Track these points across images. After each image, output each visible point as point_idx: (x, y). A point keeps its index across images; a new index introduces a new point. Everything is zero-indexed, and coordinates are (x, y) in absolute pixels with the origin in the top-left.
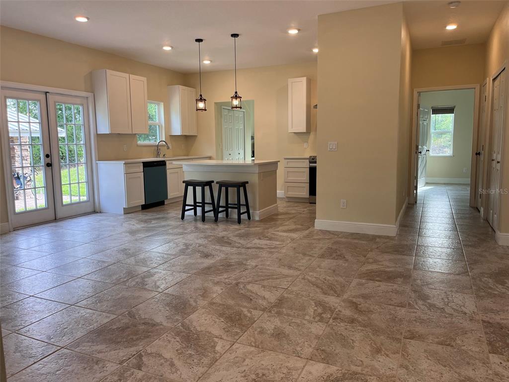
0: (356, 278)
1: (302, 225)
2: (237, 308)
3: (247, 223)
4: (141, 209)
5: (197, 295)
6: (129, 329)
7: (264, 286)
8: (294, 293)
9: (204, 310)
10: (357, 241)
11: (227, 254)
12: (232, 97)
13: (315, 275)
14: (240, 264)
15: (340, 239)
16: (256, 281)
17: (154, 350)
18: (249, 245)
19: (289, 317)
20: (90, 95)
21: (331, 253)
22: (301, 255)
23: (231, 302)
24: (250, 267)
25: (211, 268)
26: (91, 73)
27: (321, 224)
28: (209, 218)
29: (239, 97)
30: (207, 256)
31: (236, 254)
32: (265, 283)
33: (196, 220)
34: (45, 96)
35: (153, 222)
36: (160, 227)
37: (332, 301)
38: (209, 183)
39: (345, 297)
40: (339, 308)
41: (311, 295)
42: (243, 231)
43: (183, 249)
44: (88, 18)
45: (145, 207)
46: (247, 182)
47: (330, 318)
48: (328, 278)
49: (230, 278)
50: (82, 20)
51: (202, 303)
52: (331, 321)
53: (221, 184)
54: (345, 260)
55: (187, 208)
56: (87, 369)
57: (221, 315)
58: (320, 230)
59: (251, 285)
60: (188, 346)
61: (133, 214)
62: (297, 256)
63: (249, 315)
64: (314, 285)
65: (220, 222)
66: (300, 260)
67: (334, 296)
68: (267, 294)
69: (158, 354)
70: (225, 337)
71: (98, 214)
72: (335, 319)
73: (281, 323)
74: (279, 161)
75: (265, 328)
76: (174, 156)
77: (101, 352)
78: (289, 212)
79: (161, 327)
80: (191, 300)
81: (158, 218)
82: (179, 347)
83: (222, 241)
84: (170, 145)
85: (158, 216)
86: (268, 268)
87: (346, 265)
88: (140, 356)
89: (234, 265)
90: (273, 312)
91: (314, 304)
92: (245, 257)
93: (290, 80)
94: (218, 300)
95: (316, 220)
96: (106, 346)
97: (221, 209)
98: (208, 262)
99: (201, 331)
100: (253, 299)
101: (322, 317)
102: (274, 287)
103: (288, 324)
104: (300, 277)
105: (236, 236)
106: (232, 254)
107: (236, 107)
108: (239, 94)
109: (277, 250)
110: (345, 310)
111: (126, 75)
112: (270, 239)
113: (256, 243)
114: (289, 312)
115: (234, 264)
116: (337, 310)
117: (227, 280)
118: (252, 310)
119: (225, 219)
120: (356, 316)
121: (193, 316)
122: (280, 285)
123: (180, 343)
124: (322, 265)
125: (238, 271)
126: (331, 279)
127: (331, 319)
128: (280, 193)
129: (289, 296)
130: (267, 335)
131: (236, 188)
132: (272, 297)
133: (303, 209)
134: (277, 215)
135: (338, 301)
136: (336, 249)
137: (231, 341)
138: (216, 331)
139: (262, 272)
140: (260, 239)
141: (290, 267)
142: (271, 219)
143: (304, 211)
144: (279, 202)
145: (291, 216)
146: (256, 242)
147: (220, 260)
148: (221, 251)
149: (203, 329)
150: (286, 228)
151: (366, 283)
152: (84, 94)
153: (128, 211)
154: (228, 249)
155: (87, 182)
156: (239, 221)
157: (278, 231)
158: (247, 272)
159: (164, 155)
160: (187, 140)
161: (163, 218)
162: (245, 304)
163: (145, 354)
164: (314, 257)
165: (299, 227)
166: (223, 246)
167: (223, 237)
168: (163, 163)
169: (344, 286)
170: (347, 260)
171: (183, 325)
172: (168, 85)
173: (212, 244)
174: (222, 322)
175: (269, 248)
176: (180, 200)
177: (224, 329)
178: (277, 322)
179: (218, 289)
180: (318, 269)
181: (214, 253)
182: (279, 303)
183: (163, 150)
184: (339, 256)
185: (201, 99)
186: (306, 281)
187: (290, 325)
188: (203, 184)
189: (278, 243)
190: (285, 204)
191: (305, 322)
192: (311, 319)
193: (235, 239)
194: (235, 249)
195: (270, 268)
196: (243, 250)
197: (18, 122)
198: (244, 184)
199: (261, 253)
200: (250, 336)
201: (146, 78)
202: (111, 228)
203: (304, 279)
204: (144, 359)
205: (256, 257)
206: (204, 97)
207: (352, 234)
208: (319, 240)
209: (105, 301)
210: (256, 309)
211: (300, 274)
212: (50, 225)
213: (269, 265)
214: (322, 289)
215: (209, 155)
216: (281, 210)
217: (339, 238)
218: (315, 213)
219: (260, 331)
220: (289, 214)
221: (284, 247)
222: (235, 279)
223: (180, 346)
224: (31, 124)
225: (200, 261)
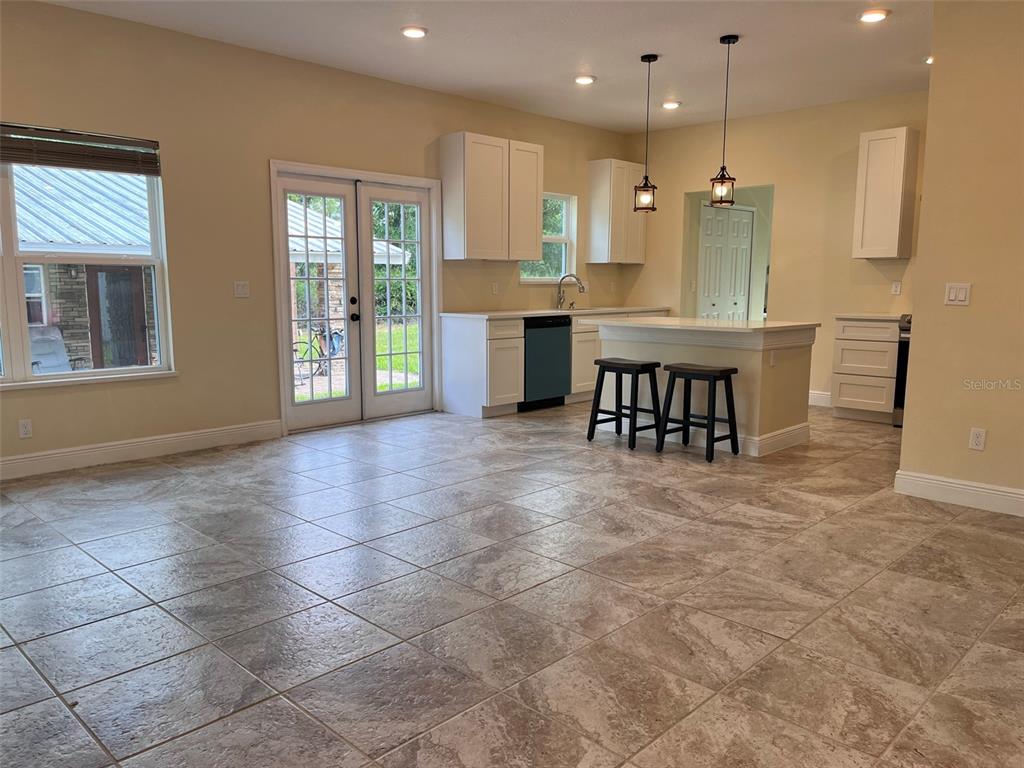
0: (984, 640)
1: (863, 480)
2: (653, 669)
3: (728, 460)
4: (516, 410)
5: (574, 619)
6: (414, 677)
7: (730, 624)
8: (804, 656)
9: (576, 661)
10: (1005, 538)
11: (664, 531)
12: (712, 180)
13: (870, 614)
14: (688, 558)
15: (959, 527)
16: (716, 608)
17: (446, 739)
18: (720, 516)
19: (779, 721)
20: (434, 183)
21: (926, 561)
22: (843, 556)
23: (643, 651)
24: (708, 570)
25: (621, 558)
26: (438, 140)
27: (909, 481)
28: (645, 442)
29: (730, 179)
30: (618, 529)
31: (684, 533)
32: (737, 616)
33: (618, 444)
34: (353, 187)
35: (530, 441)
36: (540, 452)
37: (903, 693)
38: (650, 368)
39: (944, 688)
40: (919, 719)
41: (847, 668)
42: (714, 479)
43: (573, 507)
44: (426, 31)
45: (524, 408)
46: (735, 371)
47: (888, 744)
48: (904, 628)
49: (656, 592)
50: (414, 34)
51: (579, 641)
52: (889, 753)
53: (675, 372)
54: (962, 586)
55: (601, 416)
56: (307, 753)
57: (613, 681)
58: (908, 496)
59: (700, 614)
60: (518, 746)
61: (498, 420)
62: (834, 559)
63: (677, 692)
64: (862, 641)
65: (667, 453)
66: (837, 568)
67: (911, 680)
68: (734, 647)
69: (451, 751)
70: (606, 742)
71: (438, 415)
72: (900, 748)
73: (752, 731)
74: (820, 325)
75: (709, 738)
76: (594, 306)
77: (344, 720)
78: (836, 444)
79: (479, 685)
80: (557, 629)
81: (545, 433)
82: (497, 745)
83: (661, 498)
84: (585, 284)
85: (545, 428)
86: (752, 577)
87: (964, 598)
88: (415, 747)
89: (671, 560)
90: (737, 697)
91: (850, 695)
92: (703, 543)
93: (865, 137)
94: (615, 641)
95: (898, 472)
96: (357, 707)
97: (670, 426)
98: (617, 544)
99: (559, 713)
100: (697, 654)
101: (866, 738)
102: (756, 631)
103: (770, 738)
104: (828, 613)
105: (695, 490)
106: (676, 532)
107: (721, 202)
108: (730, 172)
109: (783, 536)
110: (935, 727)
111: (504, 142)
112: (774, 507)
113: (737, 513)
114: (780, 704)
115: (674, 556)
116: (911, 724)
117: (648, 595)
118: (687, 681)
119: (679, 448)
120: (963, 751)
121: (551, 672)
122: (773, 629)
123: (505, 733)
124: (895, 590)
125: (678, 576)
126: (912, 632)
127: (891, 748)
128: (817, 395)
129: (790, 661)
130: (708, 757)
131: (707, 383)
132: (743, 654)
133: (873, 439)
134: (805, 448)
135: (920, 698)
136: (943, 553)
137: (618, 755)
138: (590, 722)
139: (734, 587)
140: (749, 503)
141: (807, 584)
142: (788, 458)
143: (875, 445)
144: (812, 416)
145: (839, 454)
146: (740, 509)
147: (646, 543)
148: (651, 521)
149: (563, 708)
150: (820, 482)
151: (1009, 659)
152: (423, 182)
153: (490, 413)
154: (671, 518)
155: (422, 353)
156: (710, 456)
157: (798, 489)
158: (699, 580)
159: (572, 304)
160: (622, 273)
161: (552, 433)
162: (675, 662)
163: (425, 744)
164: (877, 565)
165: (855, 482)
166: (659, 510)
167: (665, 489)
168: (565, 321)
169: (945, 659)
170: (967, 587)
171: (522, 690)
172: (591, 159)
173: (637, 504)
174: (611, 698)
175: (767, 528)
176: (588, 398)
177: (610, 718)
178: (742, 726)
179: (622, 613)
180: (881, 600)
181: (635, 524)
182: (759, 676)
183: (571, 295)
184: (947, 571)
185: (646, 185)
186: (842, 627)
187: (773, 743)
188: (637, 369)
189: (791, 518)
190: (830, 424)
191: (817, 742)
192: (836, 736)
193: (691, 497)
194: (685, 520)
195: (758, 580)
196: (703, 527)
197: (306, 237)
198: (727, 375)
199: (743, 538)
200: (667, 751)
201: (542, 147)
202: (450, 446)
203: (837, 620)
204: (421, 756)
205: (729, 546)
206: (652, 181)
207: (995, 516)
208: (900, 521)
209: (389, 601)
210: (697, 680)
211: (832, 605)
212: (349, 429)
213: (755, 572)
214: (882, 657)
215: (665, 304)
216: (817, 436)
217: (958, 522)
218: (898, 452)
219: (693, 743)
220: (834, 448)
221: (805, 529)
222: (668, 596)
223: (503, 741)
224: (328, 241)
225: (600, 539)
